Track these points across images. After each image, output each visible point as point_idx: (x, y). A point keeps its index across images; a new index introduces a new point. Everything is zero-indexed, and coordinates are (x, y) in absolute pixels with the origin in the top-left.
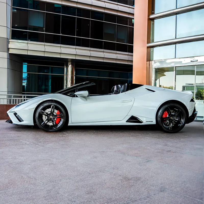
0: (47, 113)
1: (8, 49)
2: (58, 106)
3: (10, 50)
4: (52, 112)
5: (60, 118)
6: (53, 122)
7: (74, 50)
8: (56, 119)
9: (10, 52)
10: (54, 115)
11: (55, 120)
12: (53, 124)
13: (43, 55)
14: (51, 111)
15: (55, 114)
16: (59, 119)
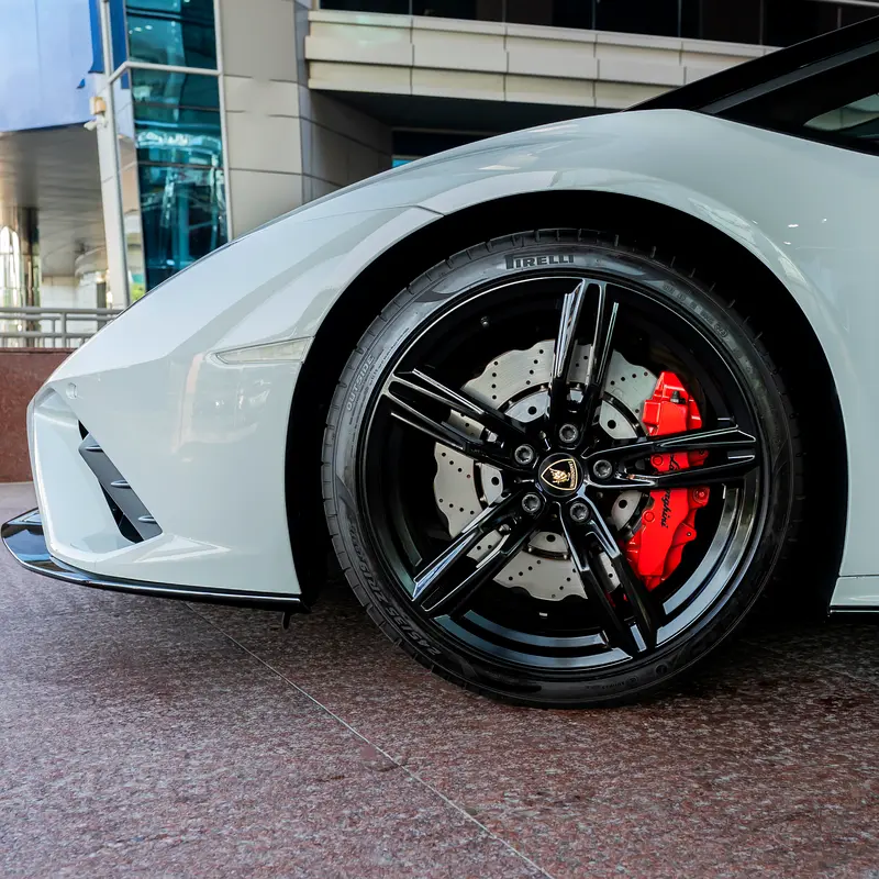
0: (495, 419)
1: (307, 63)
2: (676, 293)
3: (315, 68)
4: (576, 396)
5: (703, 499)
6: (588, 548)
7: (672, 62)
8: (633, 500)
9: (313, 84)
10: (608, 441)
11: (623, 515)
12: (594, 578)
13: (499, 97)
14: (559, 388)
15: (624, 431)
16: (679, 505)
